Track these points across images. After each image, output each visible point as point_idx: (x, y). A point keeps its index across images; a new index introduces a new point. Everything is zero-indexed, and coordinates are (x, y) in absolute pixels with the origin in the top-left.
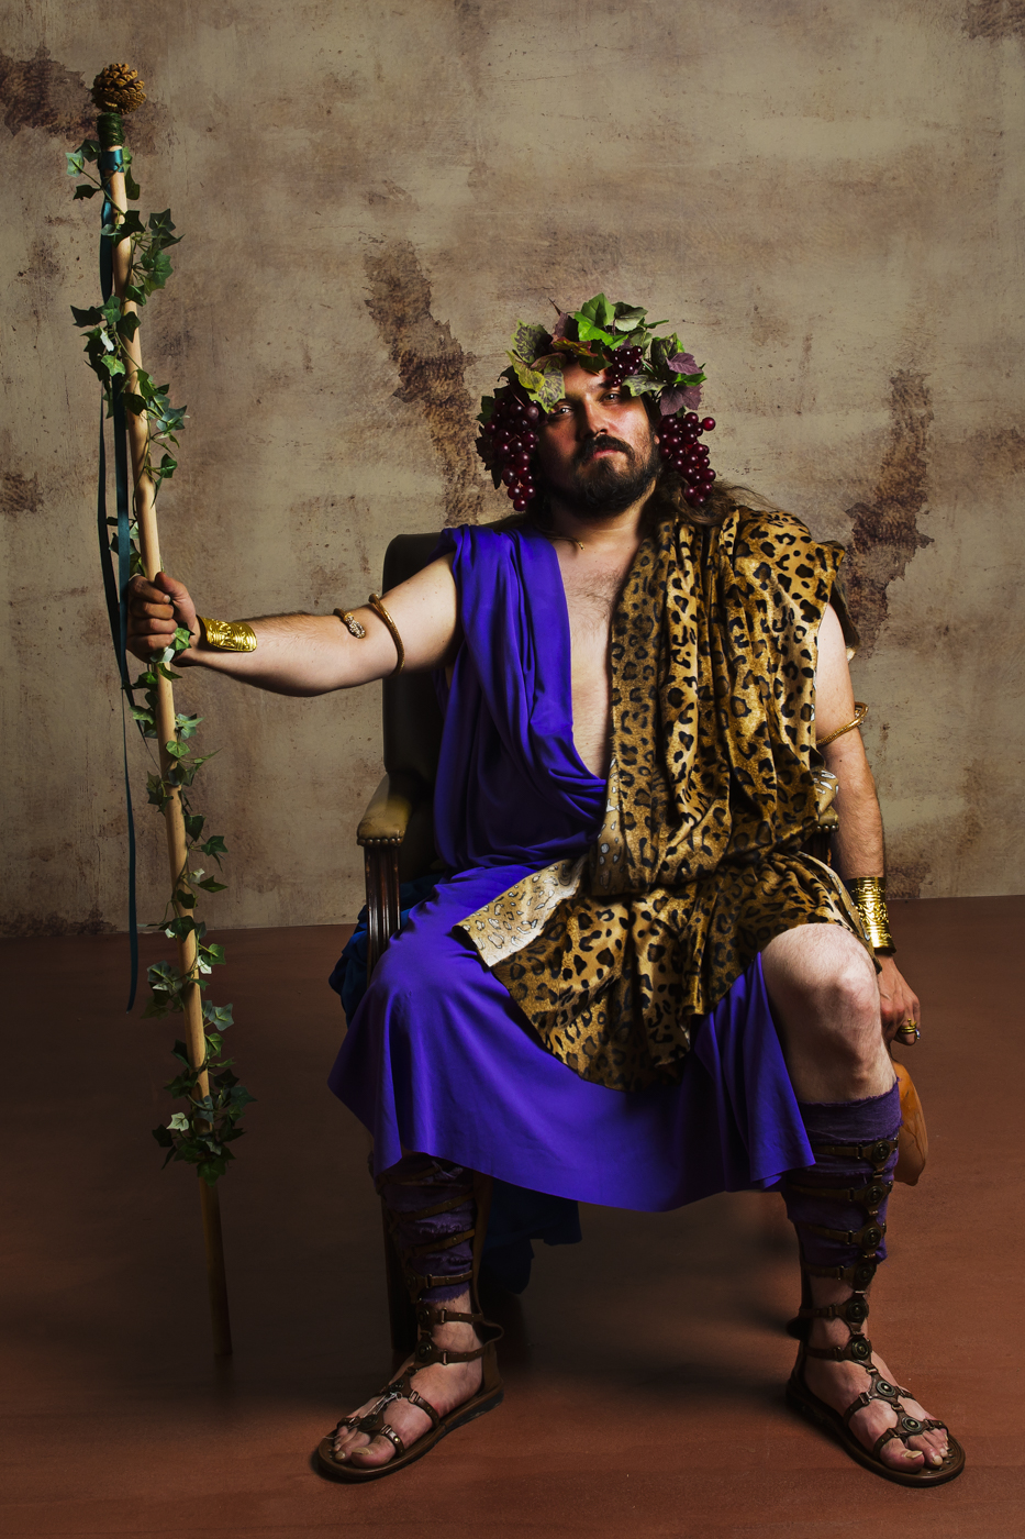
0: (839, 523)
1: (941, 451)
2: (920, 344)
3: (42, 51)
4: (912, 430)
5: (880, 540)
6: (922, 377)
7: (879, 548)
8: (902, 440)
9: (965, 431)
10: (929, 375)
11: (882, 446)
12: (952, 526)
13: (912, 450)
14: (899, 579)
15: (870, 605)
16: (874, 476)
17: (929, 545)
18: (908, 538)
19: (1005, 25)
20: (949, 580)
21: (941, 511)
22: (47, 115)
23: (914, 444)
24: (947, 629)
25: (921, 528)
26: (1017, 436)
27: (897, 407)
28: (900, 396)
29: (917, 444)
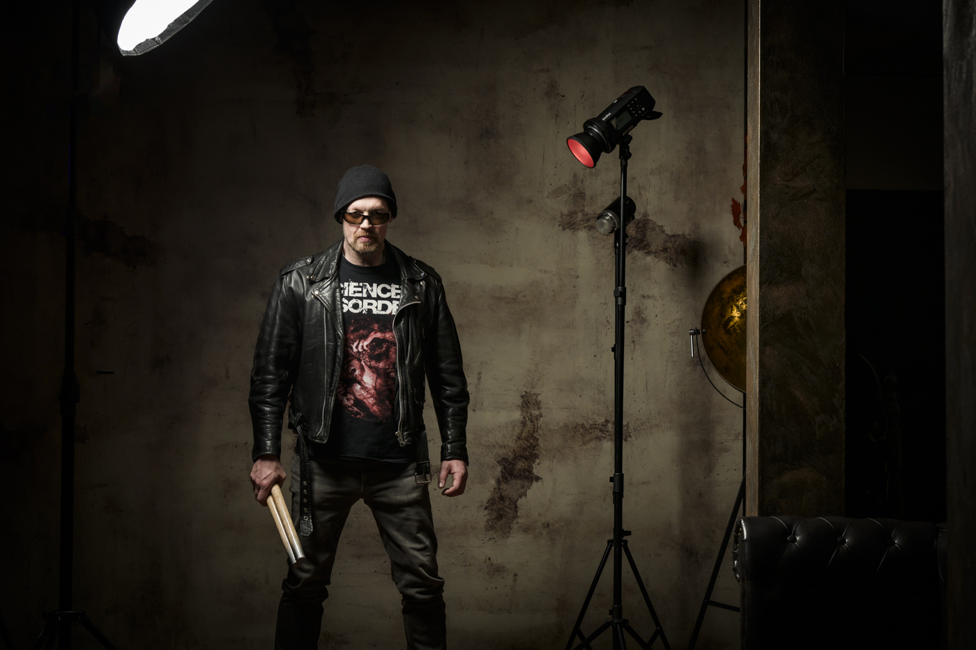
0: (493, 467)
1: (546, 433)
2: (536, 378)
3: (105, 216)
4: (532, 422)
5: (514, 477)
6: (537, 395)
7: (514, 481)
8: (526, 426)
9: (558, 423)
10: (540, 394)
11: (516, 429)
12: (551, 471)
13: (531, 432)
14: (524, 497)
15: (509, 511)
16: (512, 444)
17: (539, 481)
18: (529, 477)
19: (580, 224)
20: (549, 499)
21: (546, 463)
22: (105, 247)
23: (532, 429)
24: (548, 525)
25: (535, 471)
26: (585, 427)
27: (524, 409)
28: (526, 404)
29: (534, 428)
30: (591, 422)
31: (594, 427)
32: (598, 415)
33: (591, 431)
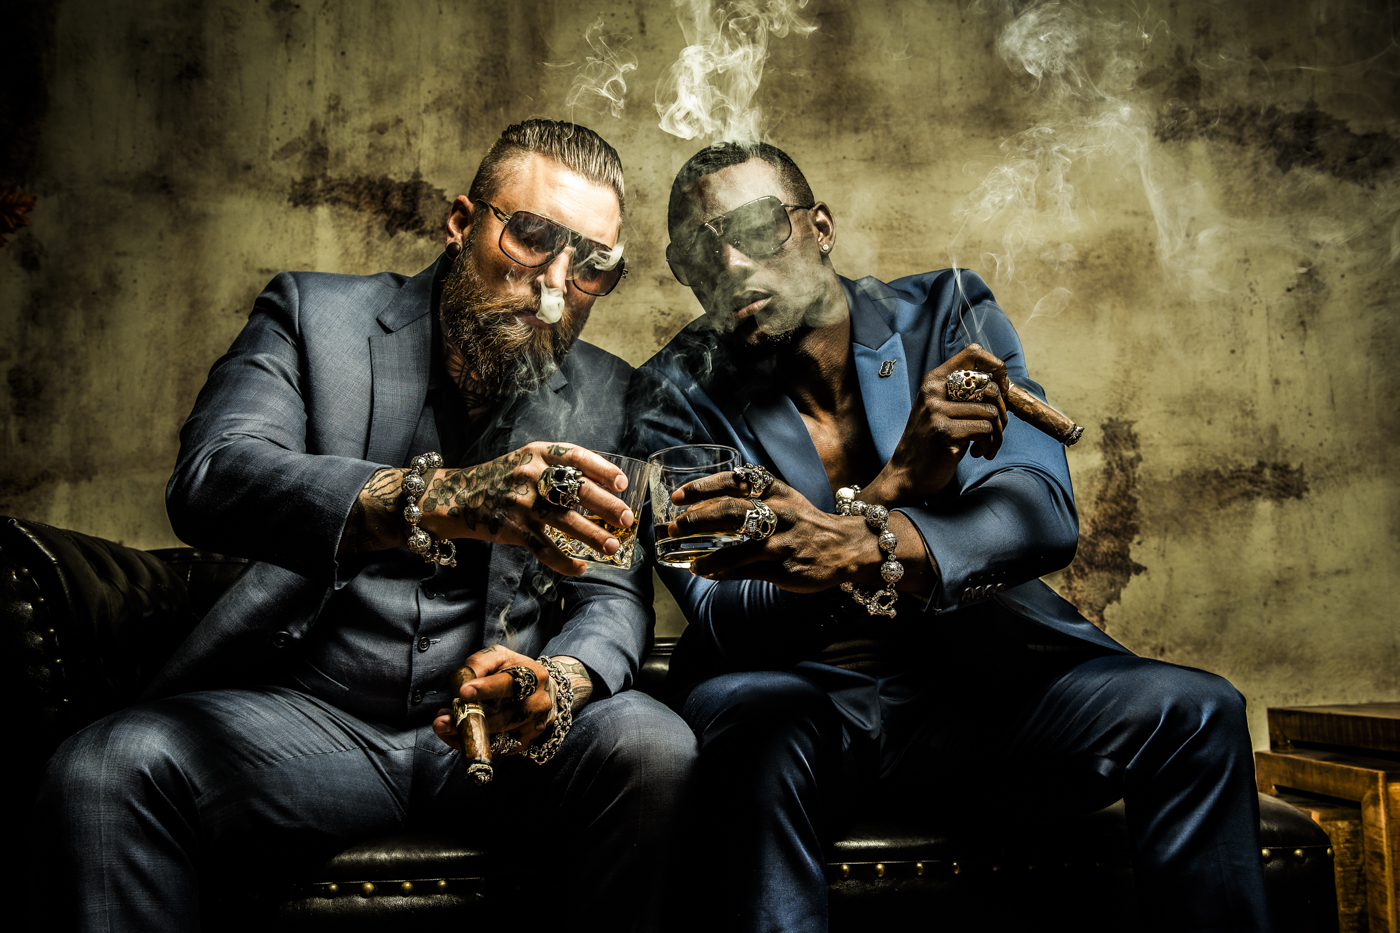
1: (1150, 489)
2: (1126, 395)
3: (417, 175)
4: (1123, 469)
5: (1097, 567)
6: (1130, 424)
7: (1095, 574)
8: (1113, 478)
9: (1172, 471)
10: (1136, 422)
11: (1095, 483)
12: (1163, 556)
13: (1123, 487)
14: (1115, 603)
16: (1089, 510)
17: (1142, 574)
18: (1124, 567)
19: (1192, 130)
20: (1163, 605)
21: (1153, 542)
22: (417, 222)
23: (1125, 483)
24: (1163, 650)
25: (1136, 555)
26: (1221, 476)
27: (1108, 449)
28: (1111, 440)
29: (1128, 481)
30: (1231, 467)
31: (1238, 474)
32: (1244, 454)
33: (1232, 482)
